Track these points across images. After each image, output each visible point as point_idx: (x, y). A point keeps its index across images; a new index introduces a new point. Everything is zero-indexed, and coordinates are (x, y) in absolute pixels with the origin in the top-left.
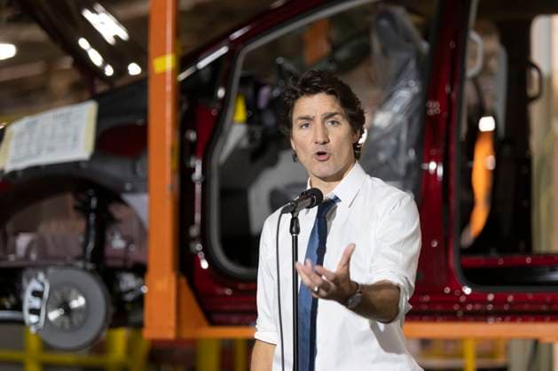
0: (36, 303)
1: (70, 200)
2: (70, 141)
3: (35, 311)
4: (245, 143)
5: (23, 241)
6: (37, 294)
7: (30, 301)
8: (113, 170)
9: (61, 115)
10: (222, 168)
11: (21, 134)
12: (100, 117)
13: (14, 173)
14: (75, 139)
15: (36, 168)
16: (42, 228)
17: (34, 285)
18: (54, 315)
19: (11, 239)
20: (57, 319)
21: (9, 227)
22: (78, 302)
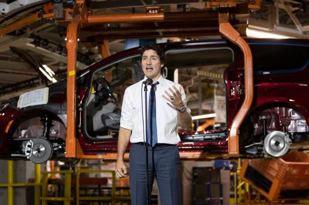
0: (29, 149)
1: (39, 118)
2: (41, 99)
3: (28, 152)
4: (94, 100)
5: (23, 132)
6: (29, 146)
7: (27, 149)
8: (54, 108)
9: (38, 92)
10: (87, 107)
11: (25, 97)
12: (50, 92)
13: (23, 108)
14: (42, 98)
15: (30, 107)
16: (29, 128)
17: (28, 143)
18: (35, 153)
19: (19, 131)
20: (36, 154)
21: (19, 127)
22: (43, 149)
